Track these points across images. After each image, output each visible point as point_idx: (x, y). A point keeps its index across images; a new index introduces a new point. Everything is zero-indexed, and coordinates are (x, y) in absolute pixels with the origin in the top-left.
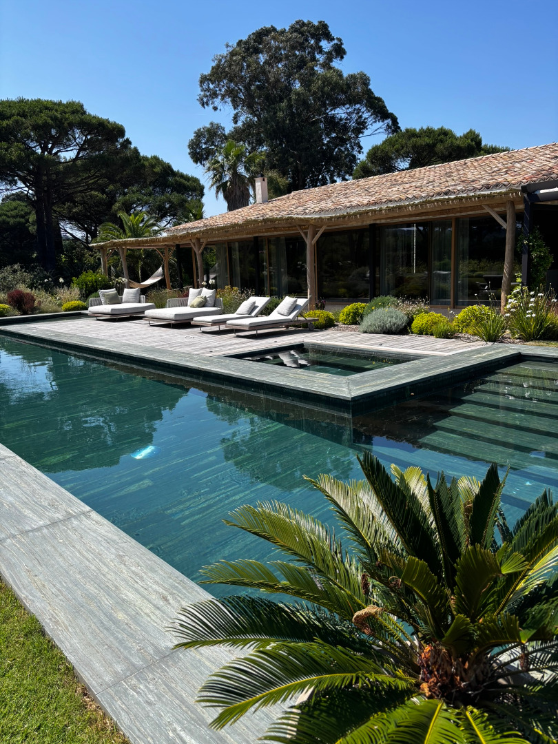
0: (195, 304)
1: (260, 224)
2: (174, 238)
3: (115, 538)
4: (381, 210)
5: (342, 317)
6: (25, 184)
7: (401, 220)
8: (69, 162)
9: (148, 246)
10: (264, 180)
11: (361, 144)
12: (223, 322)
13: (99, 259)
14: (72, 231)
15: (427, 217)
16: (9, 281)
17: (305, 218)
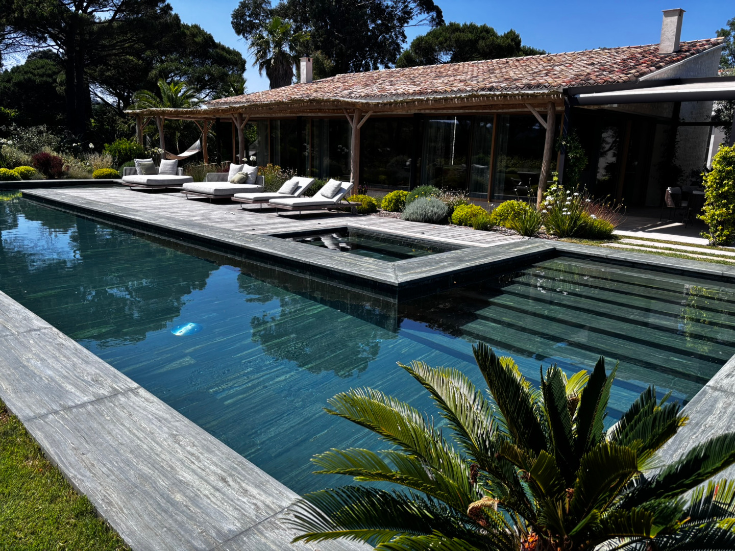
0: (236, 180)
1: (305, 104)
2: (216, 111)
3: (167, 416)
4: (428, 99)
5: (384, 203)
6: (55, 41)
7: (445, 111)
8: (105, 22)
9: (186, 117)
10: (309, 60)
11: (406, 33)
12: (266, 200)
13: (134, 128)
14: (101, 95)
15: (470, 111)
16: (34, 142)
17: (352, 102)
